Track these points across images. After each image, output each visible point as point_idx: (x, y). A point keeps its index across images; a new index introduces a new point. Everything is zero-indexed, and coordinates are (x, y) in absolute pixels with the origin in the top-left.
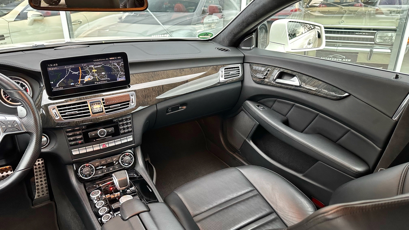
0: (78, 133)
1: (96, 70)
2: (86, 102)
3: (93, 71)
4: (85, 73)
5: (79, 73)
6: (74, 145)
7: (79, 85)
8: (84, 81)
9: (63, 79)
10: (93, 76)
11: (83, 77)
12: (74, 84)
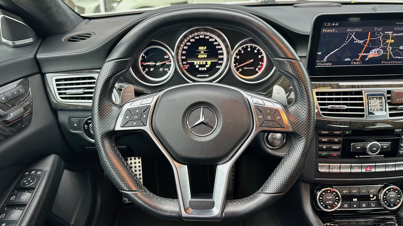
0: (336, 140)
1: (393, 41)
2: (360, 93)
3: (387, 41)
4: (374, 44)
5: (364, 43)
6: (324, 157)
7: (357, 63)
8: (366, 56)
9: (337, 50)
10: (384, 49)
11: (368, 50)
12: (349, 60)
